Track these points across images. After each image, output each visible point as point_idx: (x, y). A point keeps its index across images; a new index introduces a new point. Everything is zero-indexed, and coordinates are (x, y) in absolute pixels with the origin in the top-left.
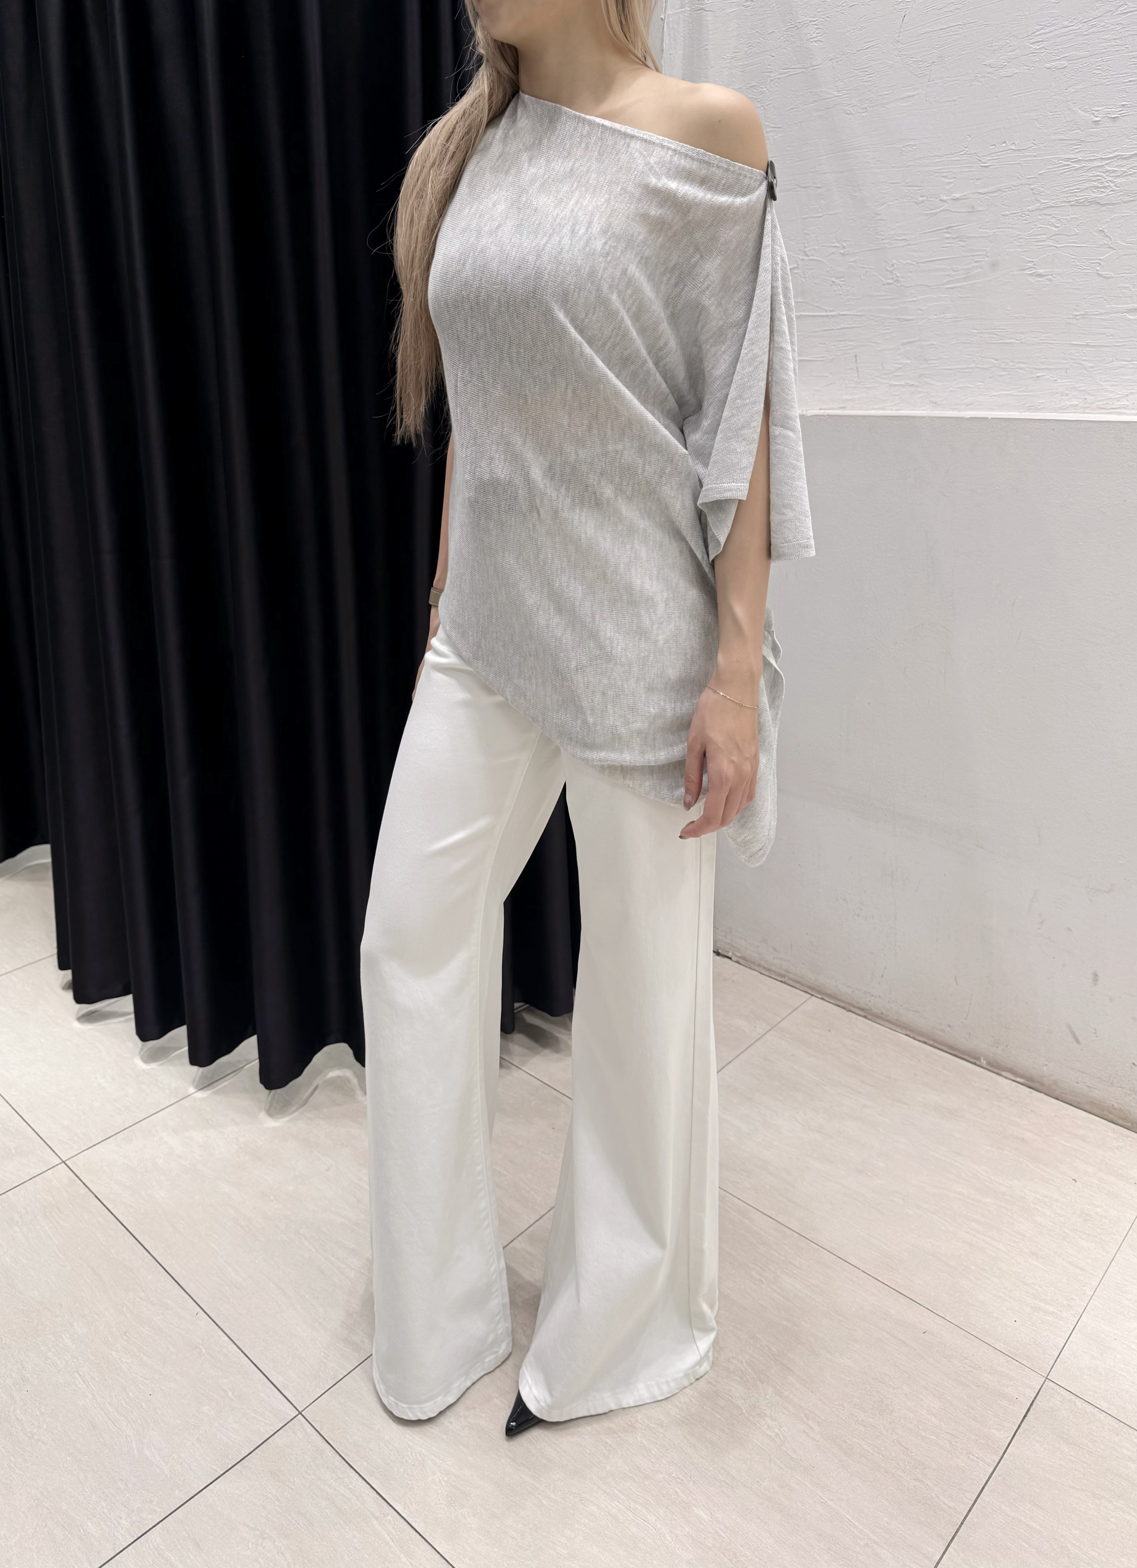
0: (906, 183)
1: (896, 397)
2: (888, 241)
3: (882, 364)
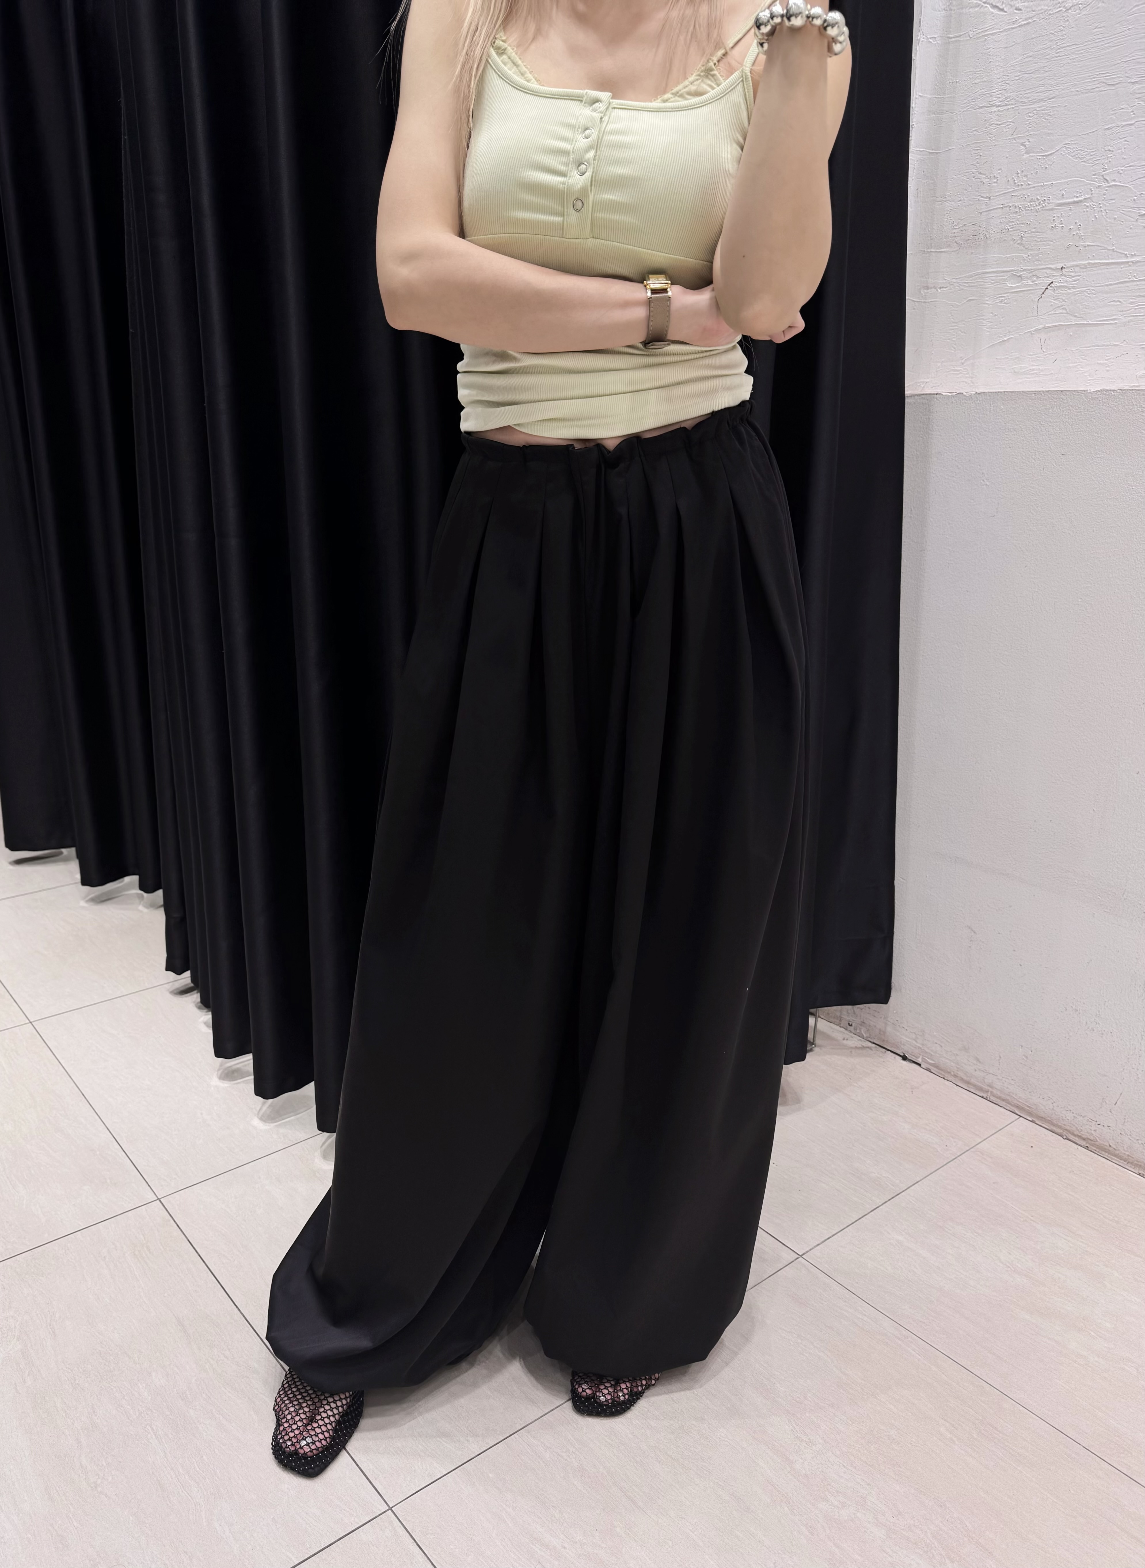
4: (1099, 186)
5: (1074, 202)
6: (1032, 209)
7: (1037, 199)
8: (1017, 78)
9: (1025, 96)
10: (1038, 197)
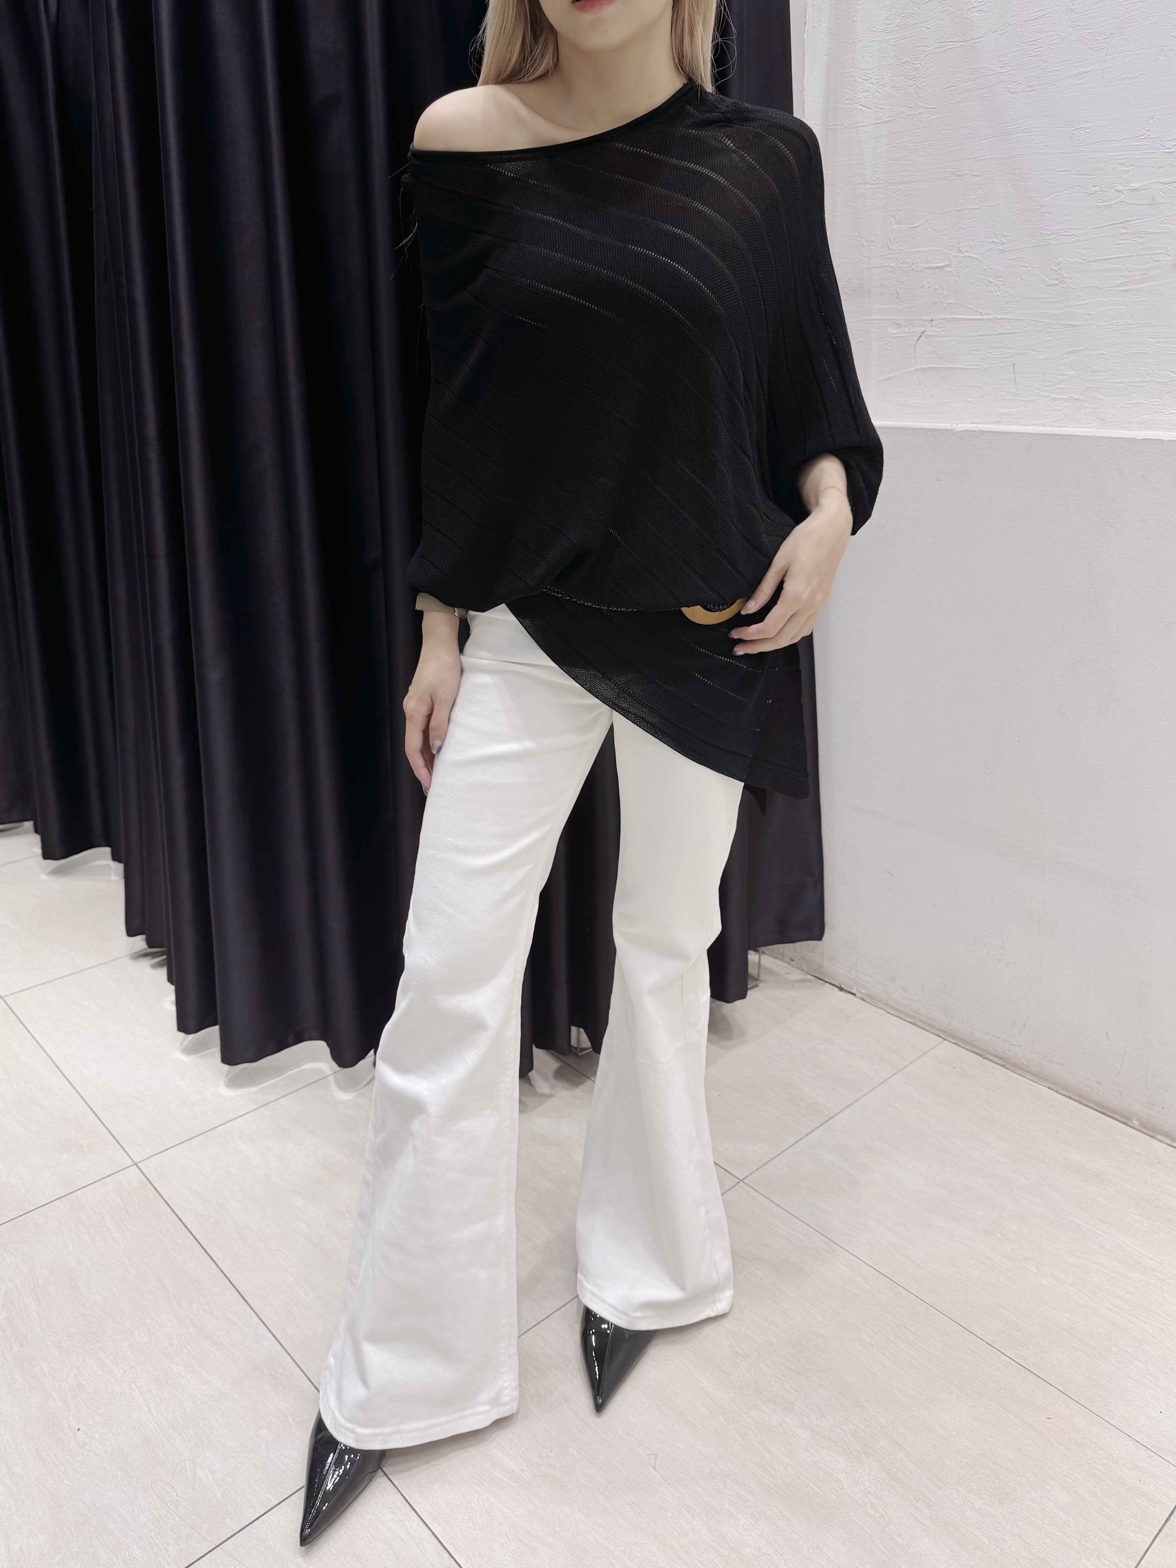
0: (1077, 171)
1: (1058, 412)
2: (1055, 237)
3: (1043, 375)
4: (956, 256)
5: (937, 268)
6: (904, 271)
7: (908, 263)
8: (884, 163)
9: (893, 178)
10: (909, 261)
